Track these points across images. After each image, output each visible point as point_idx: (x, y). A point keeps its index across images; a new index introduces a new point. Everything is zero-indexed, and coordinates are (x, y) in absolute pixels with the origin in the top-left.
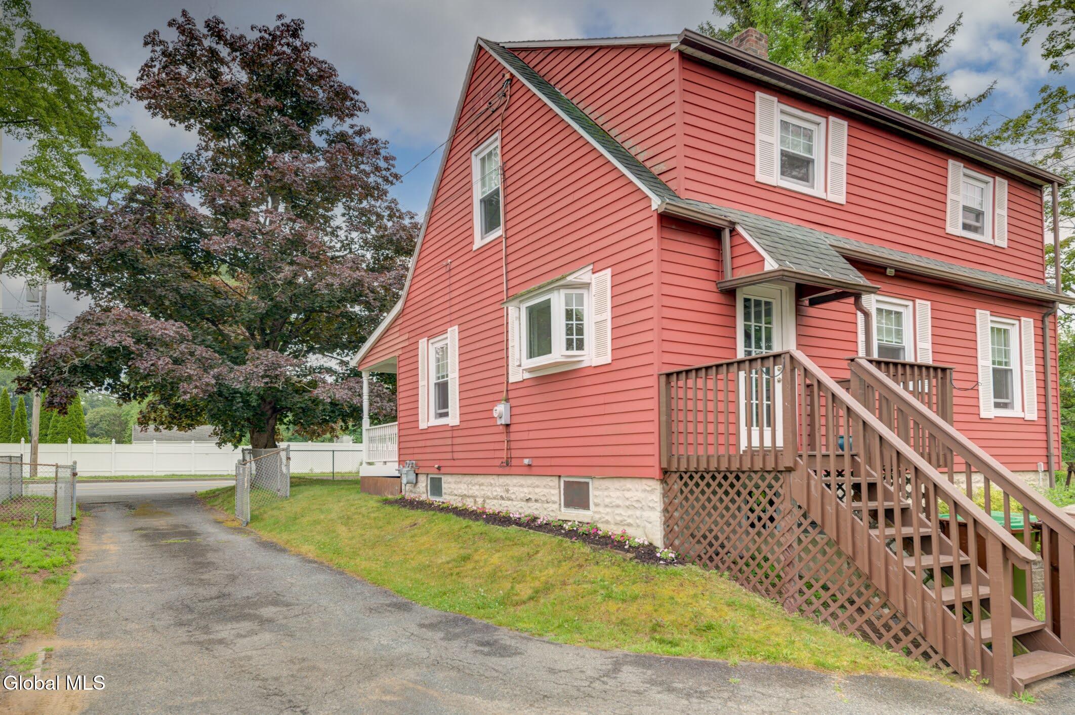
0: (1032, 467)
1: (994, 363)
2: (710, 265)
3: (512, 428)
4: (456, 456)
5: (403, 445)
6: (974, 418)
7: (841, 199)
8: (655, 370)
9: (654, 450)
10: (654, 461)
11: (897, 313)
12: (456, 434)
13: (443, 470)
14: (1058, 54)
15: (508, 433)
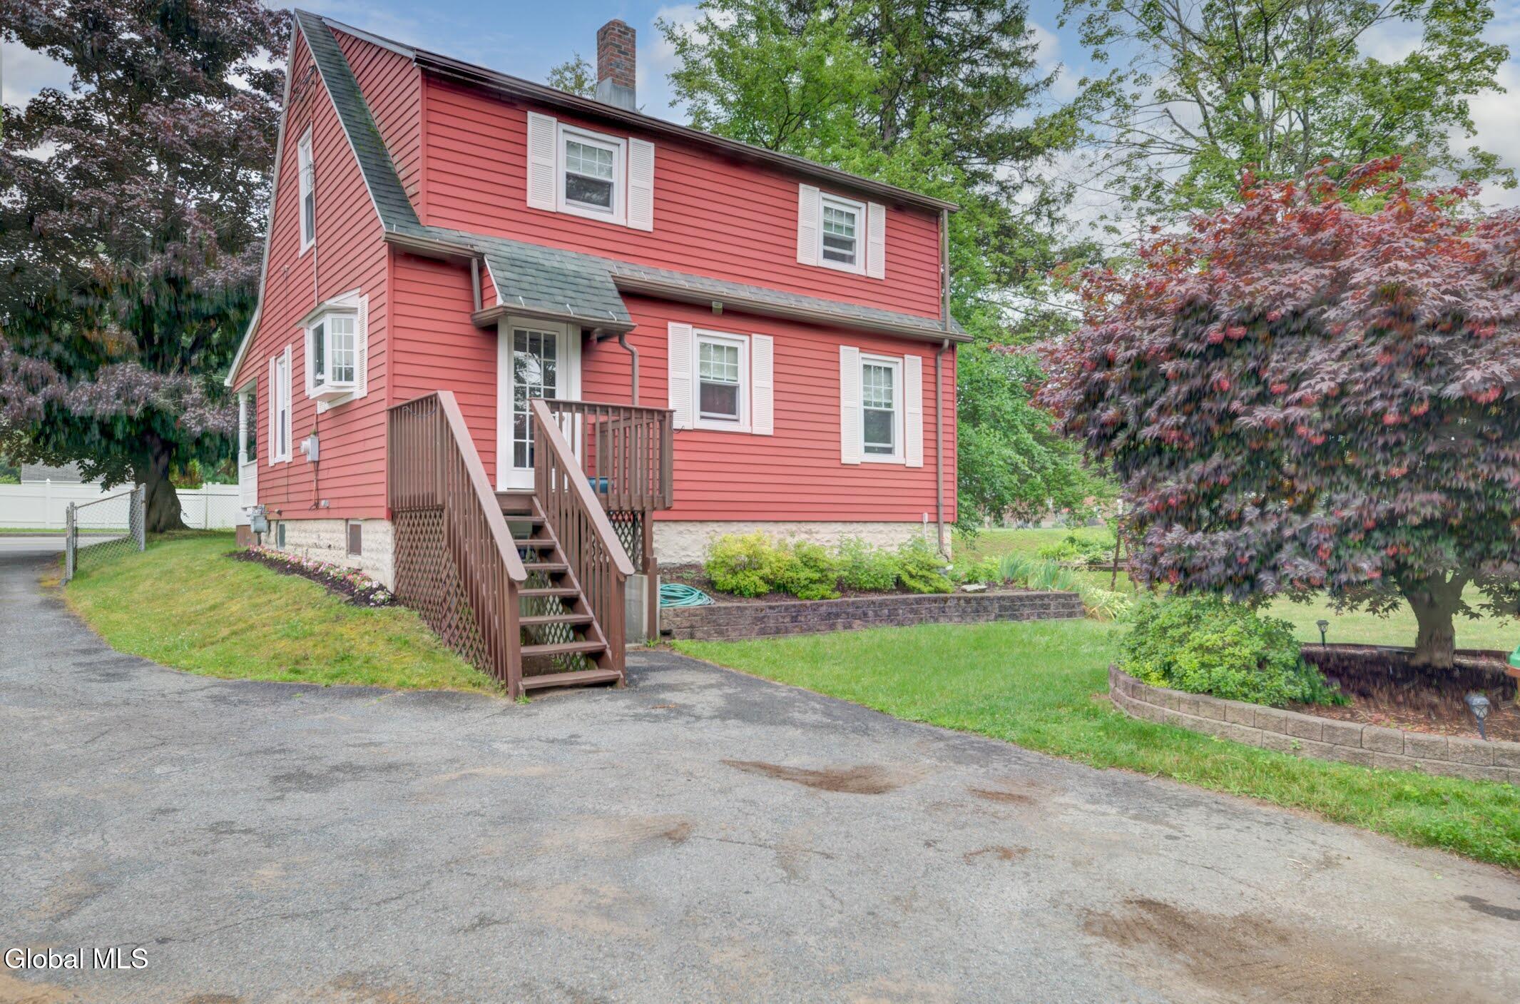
0: (916, 518)
1: (866, 403)
2: (462, 295)
3: (322, 466)
4: (292, 498)
5: (264, 485)
6: (834, 464)
7: (648, 225)
8: (384, 406)
9: (382, 489)
10: (383, 501)
11: (729, 349)
12: (292, 471)
13: (284, 515)
14: (1100, 41)
15: (317, 471)
